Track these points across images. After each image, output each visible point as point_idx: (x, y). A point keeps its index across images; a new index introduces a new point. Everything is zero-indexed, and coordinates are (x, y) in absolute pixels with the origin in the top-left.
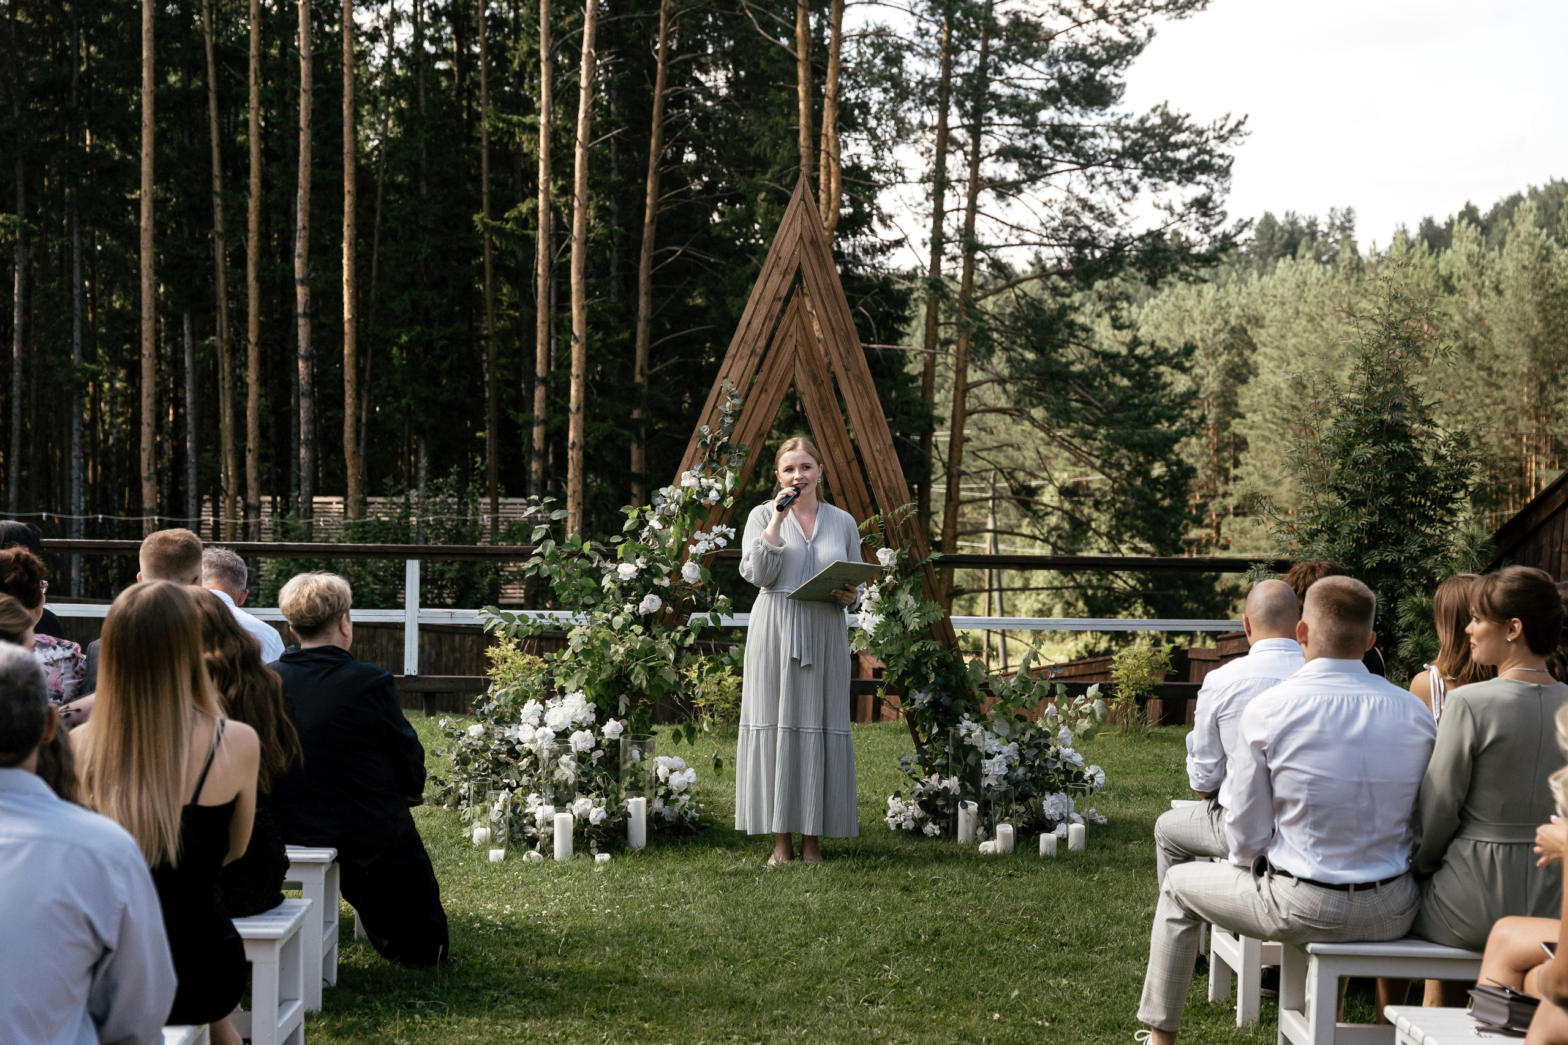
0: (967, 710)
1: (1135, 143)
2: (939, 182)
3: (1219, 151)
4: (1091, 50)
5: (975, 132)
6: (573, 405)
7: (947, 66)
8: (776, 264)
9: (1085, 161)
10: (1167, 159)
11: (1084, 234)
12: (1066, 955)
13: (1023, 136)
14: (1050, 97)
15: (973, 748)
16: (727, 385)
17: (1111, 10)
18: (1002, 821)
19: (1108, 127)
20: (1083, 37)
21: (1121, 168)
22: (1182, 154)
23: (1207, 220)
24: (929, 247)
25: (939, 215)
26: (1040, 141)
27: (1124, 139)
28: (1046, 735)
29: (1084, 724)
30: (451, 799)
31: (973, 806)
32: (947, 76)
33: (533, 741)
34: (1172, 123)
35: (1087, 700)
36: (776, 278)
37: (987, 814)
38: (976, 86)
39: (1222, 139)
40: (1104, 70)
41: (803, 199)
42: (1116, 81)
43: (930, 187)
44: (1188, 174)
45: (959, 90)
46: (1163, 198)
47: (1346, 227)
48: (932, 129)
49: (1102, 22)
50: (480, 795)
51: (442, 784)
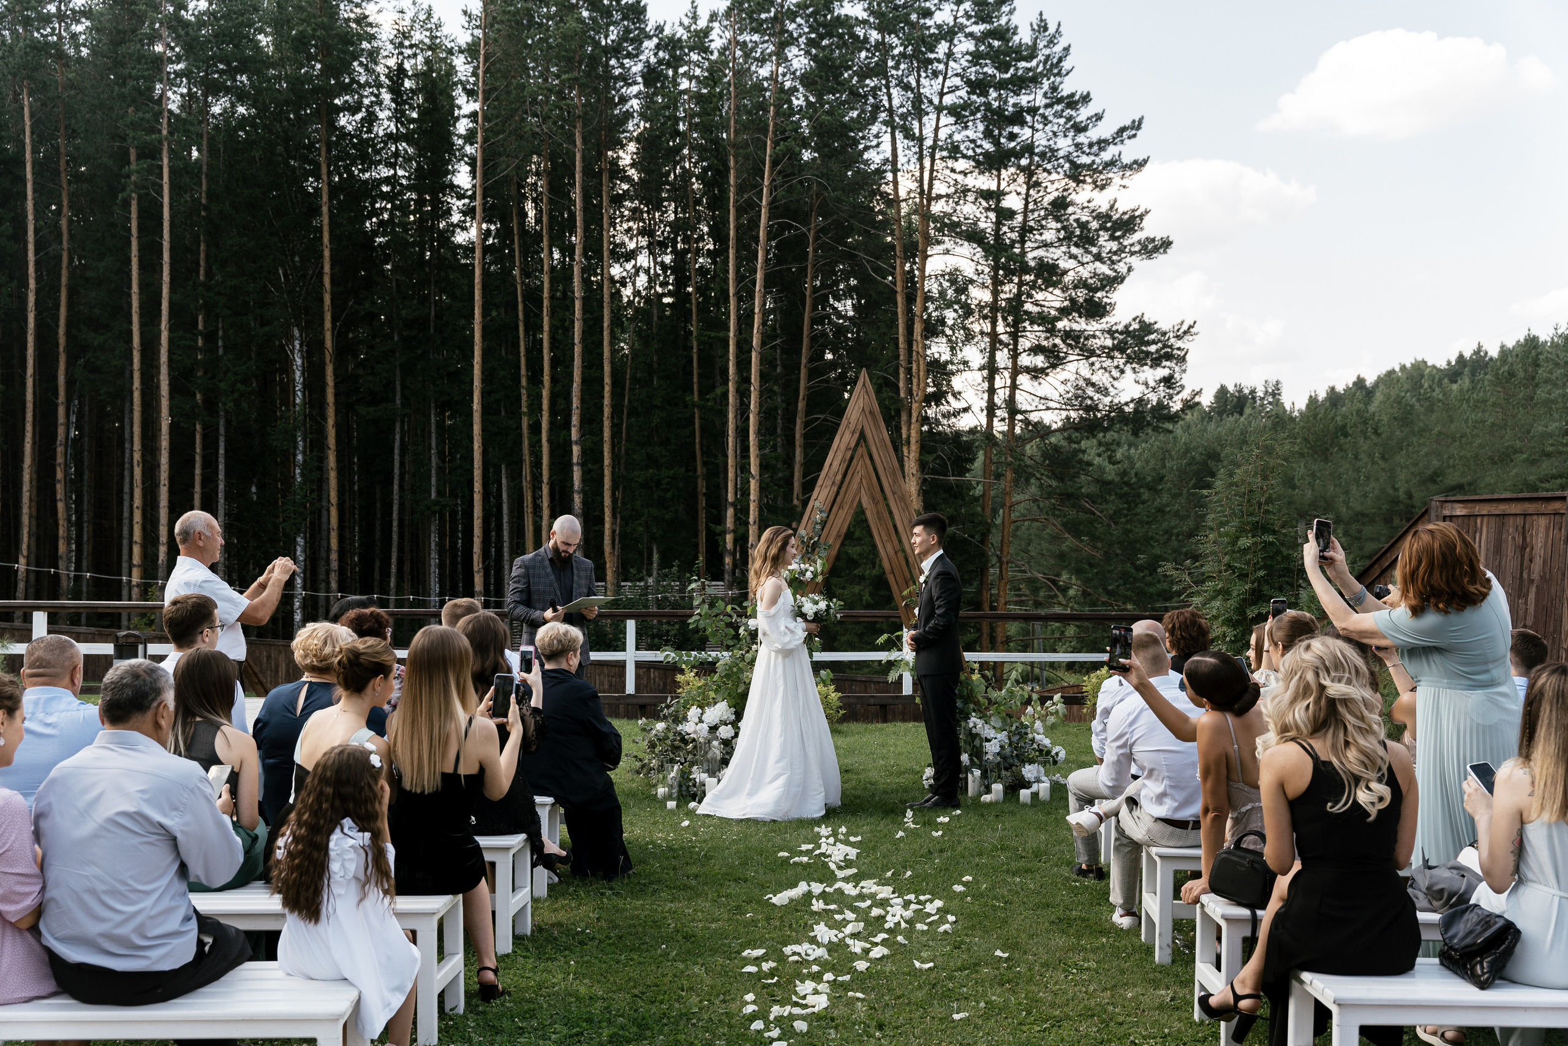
0: (974, 711)
1: (1120, 342)
2: (991, 369)
3: (1177, 346)
4: (1090, 281)
5: (1015, 336)
6: (751, 520)
7: (995, 293)
8: (847, 426)
9: (1089, 353)
10: (1143, 352)
11: (1089, 402)
12: (1022, 863)
13: (1047, 338)
14: (1064, 312)
15: (977, 735)
16: (817, 504)
17: (1104, 255)
18: (995, 782)
19: (1103, 331)
20: (1085, 273)
21: (1112, 358)
22: (1153, 348)
23: (1171, 391)
24: (985, 412)
25: (992, 391)
26: (1058, 341)
27: (1114, 339)
28: (1027, 727)
29: (1052, 719)
30: (645, 770)
31: (977, 773)
32: (995, 300)
33: (695, 732)
34: (1146, 328)
35: (1054, 704)
36: (847, 436)
37: (986, 778)
38: (1015, 305)
39: (1178, 337)
40: (1099, 294)
41: (864, 385)
42: (1108, 301)
43: (985, 373)
44: (1156, 363)
45: (1003, 310)
46: (1142, 377)
47: (1275, 393)
48: (987, 334)
49: (1098, 264)
50: (661, 768)
51: (641, 760)
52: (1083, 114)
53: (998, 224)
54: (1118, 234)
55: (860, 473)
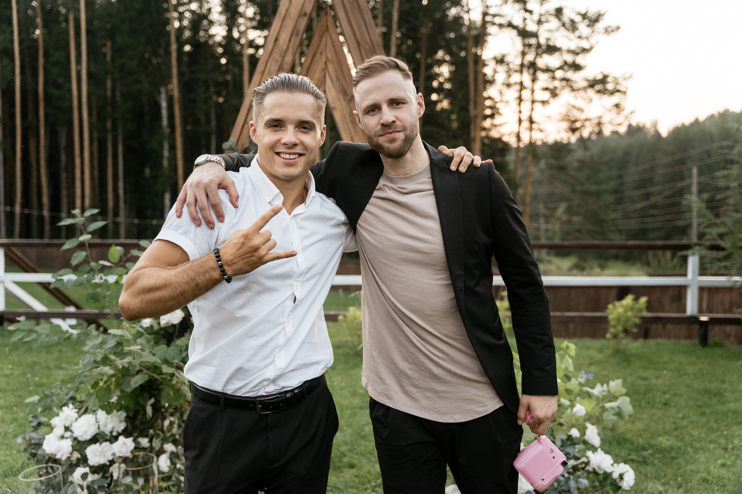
2: (520, 99)
3: (623, 85)
5: (533, 82)
11: (573, 118)
13: (551, 82)
14: (561, 68)
17: (583, 35)
19: (581, 78)
20: (572, 45)
21: (586, 92)
25: (520, 111)
26: (556, 84)
32: (523, 62)
38: (533, 65)
39: (624, 80)
42: (583, 61)
45: (527, 66)
48: (517, 83)
54: (591, 24)
55: (324, 54)
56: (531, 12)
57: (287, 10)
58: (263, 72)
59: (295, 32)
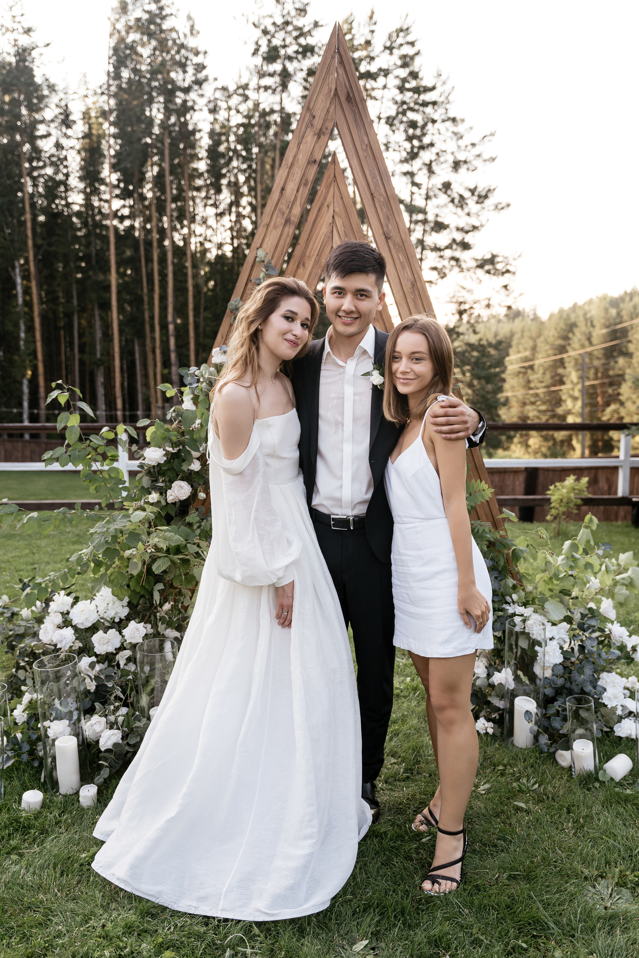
8: (310, 123)
16: (261, 255)
31: (531, 703)
36: (310, 139)
39: (515, 259)
42: (472, 240)
52: (460, 128)
53: (412, 193)
54: (481, 200)
55: (331, 207)
56: (418, 185)
57: (295, 157)
58: (268, 225)
59: (303, 182)
